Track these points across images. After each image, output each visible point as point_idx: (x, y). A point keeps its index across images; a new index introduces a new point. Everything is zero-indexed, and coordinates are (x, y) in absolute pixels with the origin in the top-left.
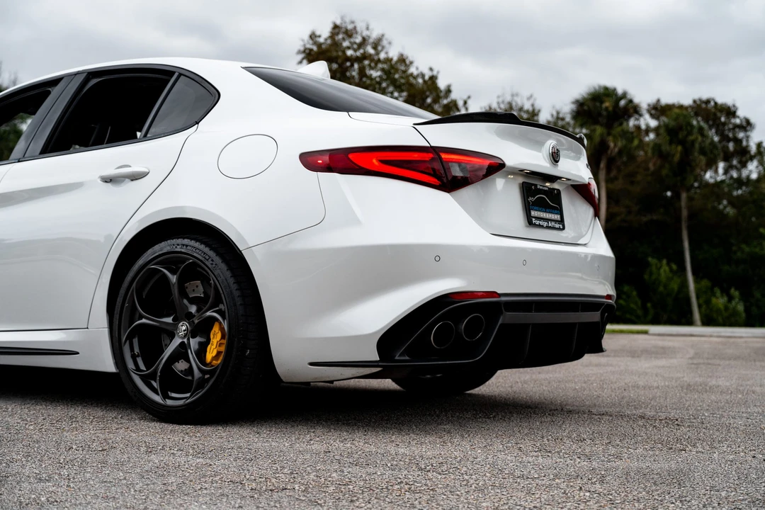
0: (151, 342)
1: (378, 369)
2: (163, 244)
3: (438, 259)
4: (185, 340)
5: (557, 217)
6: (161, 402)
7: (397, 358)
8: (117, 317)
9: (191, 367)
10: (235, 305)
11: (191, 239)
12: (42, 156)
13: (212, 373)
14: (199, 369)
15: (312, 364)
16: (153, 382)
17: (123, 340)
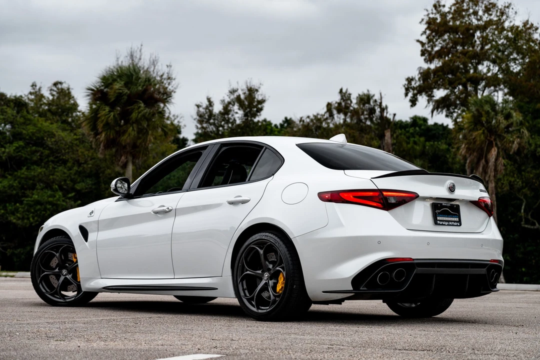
0: (252, 282)
1: (353, 294)
2: (257, 235)
3: (379, 243)
4: (267, 282)
5: (457, 219)
6: (256, 311)
7: (361, 289)
8: (235, 270)
9: (270, 294)
10: (289, 264)
11: (269, 233)
12: (198, 189)
13: (278, 296)
14: (273, 295)
15: (324, 292)
16: (252, 302)
17: (239, 282)
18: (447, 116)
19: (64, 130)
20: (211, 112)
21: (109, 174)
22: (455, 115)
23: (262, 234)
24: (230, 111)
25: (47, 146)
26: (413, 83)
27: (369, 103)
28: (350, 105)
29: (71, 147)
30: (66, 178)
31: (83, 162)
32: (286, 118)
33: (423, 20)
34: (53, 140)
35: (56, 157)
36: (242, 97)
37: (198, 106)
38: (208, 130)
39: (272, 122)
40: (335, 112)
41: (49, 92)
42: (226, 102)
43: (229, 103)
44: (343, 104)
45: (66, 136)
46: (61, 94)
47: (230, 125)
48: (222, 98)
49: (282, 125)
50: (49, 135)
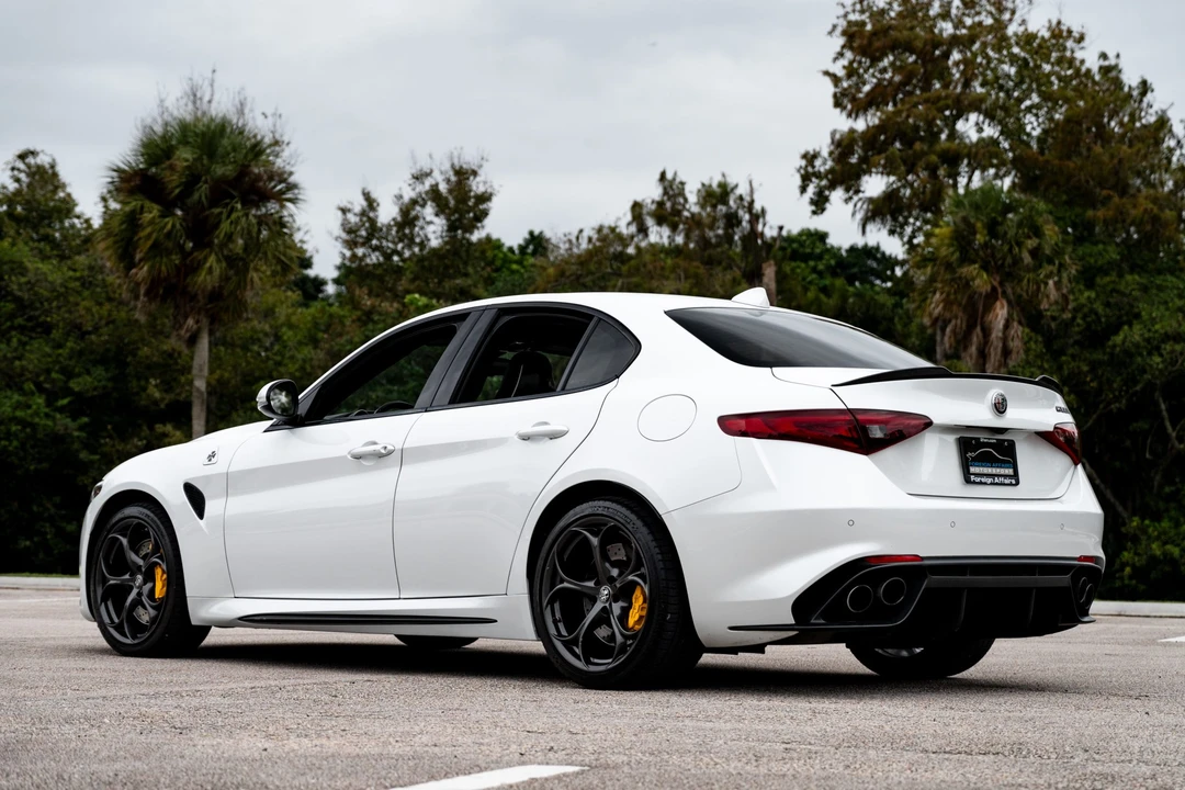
0: (573, 607)
1: (794, 632)
2: (584, 506)
3: (851, 523)
4: (607, 605)
5: (1010, 471)
6: (585, 668)
7: (812, 621)
8: (537, 580)
9: (613, 633)
10: (656, 568)
11: (612, 502)
12: (451, 406)
13: (633, 637)
14: (622, 634)
15: (731, 628)
16: (575, 648)
17: (545, 604)
18: (892, 232)
19: (45, 258)
20: (373, 222)
21: (147, 357)
22: (909, 230)
23: (596, 503)
24: (416, 218)
25: (11, 293)
26: (818, 163)
27: (725, 203)
28: (684, 206)
29: (62, 295)
30: (51, 366)
31: (90, 329)
32: (531, 233)
33: (835, 27)
34: (23, 280)
35: (30, 319)
36: (443, 188)
37: (344, 211)
38: (368, 261)
39: (503, 240)
40: (650, 222)
41: (9, 173)
42: (406, 199)
43: (414, 202)
44: (668, 205)
45: (51, 272)
46: (37, 177)
47: (416, 250)
48: (396, 192)
49: (523, 249)
50: (12, 270)
